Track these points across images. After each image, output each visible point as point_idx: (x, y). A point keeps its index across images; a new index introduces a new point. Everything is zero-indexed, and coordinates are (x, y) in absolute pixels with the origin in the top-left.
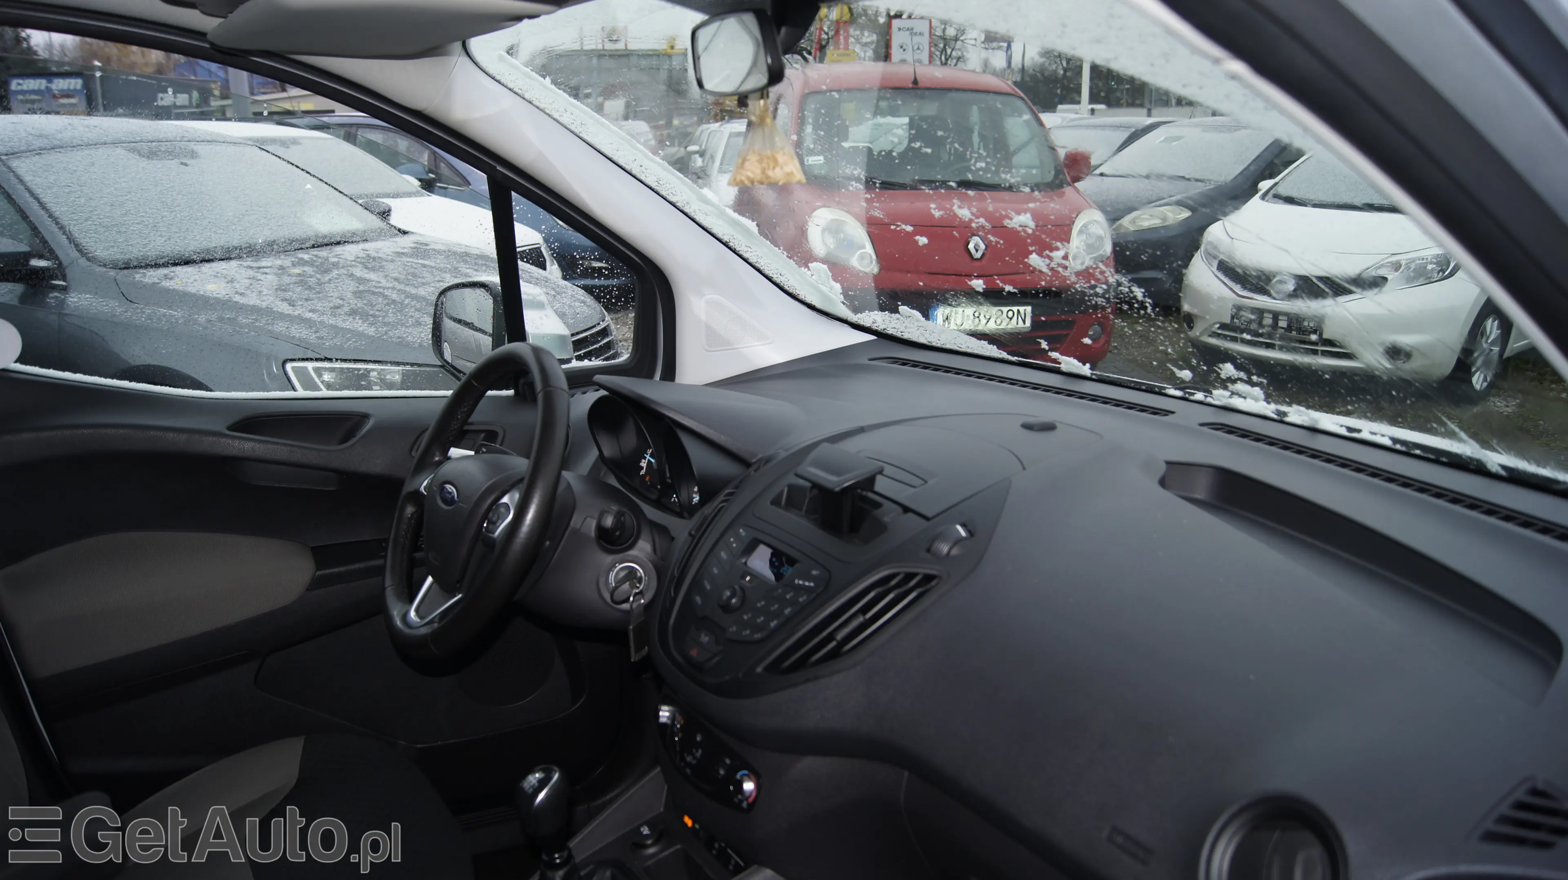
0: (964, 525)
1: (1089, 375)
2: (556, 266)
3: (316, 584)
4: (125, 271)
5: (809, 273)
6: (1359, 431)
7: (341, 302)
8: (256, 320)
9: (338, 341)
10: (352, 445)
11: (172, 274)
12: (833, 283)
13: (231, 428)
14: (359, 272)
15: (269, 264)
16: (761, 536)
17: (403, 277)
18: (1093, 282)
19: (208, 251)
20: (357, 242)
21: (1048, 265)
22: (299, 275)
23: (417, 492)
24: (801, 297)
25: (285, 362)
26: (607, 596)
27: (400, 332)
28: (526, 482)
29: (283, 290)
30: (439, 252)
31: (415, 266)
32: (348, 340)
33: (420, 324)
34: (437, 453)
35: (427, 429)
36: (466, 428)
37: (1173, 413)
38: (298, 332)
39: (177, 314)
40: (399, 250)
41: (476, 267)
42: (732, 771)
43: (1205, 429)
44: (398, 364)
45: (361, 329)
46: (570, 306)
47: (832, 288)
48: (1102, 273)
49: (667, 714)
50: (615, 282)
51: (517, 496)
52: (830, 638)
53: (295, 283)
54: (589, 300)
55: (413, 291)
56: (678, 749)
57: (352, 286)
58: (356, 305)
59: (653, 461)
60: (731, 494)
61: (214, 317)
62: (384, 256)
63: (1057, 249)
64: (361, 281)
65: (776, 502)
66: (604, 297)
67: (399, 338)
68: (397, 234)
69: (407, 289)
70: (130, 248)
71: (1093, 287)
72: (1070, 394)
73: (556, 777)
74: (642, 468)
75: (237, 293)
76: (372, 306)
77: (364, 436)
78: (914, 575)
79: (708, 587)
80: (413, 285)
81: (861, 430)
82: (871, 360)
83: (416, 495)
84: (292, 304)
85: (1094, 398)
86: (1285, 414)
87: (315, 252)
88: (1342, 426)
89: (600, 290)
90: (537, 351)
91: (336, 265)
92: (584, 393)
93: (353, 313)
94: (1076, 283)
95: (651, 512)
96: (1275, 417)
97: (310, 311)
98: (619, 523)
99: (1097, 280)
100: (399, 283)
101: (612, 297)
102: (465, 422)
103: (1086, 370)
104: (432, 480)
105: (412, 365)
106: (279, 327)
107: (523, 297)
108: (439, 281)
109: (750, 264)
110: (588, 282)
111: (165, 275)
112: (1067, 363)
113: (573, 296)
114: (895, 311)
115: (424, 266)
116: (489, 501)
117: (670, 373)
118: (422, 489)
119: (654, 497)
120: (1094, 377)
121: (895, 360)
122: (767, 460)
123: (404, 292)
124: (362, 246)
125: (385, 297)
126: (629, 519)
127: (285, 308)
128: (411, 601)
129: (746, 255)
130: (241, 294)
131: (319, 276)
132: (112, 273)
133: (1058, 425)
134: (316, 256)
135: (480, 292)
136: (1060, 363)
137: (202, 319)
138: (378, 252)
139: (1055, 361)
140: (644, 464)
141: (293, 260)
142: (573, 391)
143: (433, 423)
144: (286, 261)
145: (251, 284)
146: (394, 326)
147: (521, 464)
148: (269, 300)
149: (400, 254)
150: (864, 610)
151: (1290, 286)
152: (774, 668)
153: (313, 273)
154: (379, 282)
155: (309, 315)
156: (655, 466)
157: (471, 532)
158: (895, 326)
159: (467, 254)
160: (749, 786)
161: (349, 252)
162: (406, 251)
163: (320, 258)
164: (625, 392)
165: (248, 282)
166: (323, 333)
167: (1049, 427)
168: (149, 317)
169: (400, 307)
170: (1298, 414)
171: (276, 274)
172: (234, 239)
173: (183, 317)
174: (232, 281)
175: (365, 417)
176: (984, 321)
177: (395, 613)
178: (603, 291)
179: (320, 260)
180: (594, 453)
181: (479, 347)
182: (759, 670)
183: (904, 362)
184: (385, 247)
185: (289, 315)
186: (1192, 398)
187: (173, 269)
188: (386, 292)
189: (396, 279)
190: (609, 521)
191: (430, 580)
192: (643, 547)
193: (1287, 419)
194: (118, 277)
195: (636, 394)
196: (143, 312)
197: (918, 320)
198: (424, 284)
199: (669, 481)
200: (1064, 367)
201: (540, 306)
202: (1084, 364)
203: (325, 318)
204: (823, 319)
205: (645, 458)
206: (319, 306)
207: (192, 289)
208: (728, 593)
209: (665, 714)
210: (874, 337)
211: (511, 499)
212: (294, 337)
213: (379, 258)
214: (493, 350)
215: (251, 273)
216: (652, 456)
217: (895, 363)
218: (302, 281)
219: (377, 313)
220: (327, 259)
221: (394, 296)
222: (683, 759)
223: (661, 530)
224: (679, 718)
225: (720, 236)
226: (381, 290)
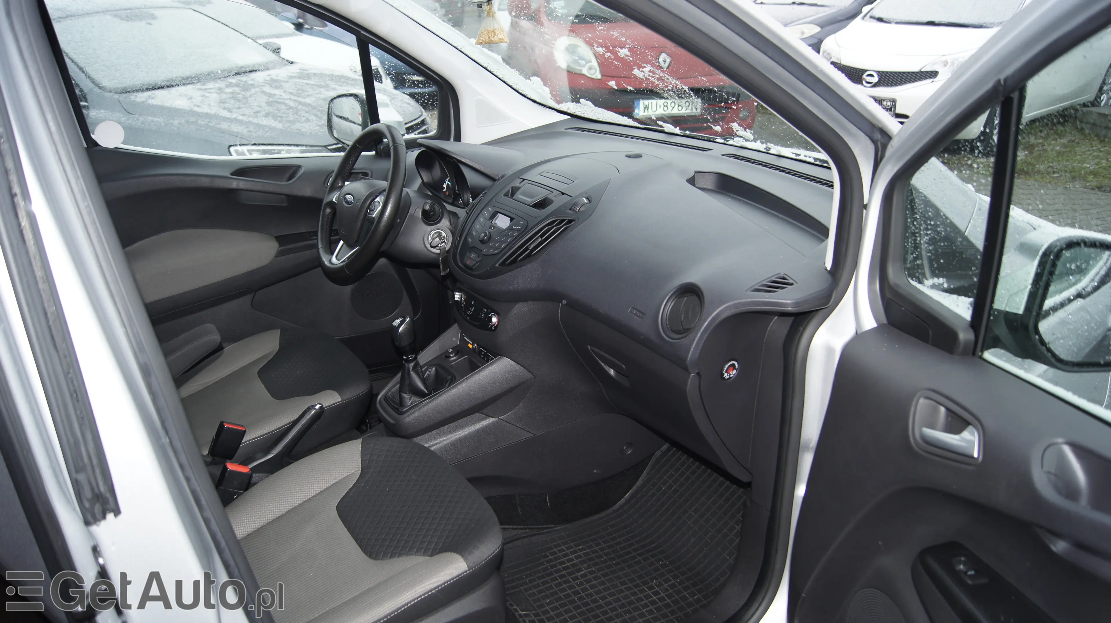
0: (587, 198)
1: (679, 133)
2: (389, 80)
3: (280, 254)
4: (124, 95)
5: (531, 83)
6: (799, 155)
7: (259, 109)
8: (209, 122)
9: (260, 133)
10: (294, 182)
11: (154, 95)
12: (545, 87)
13: (232, 174)
14: (267, 89)
15: (212, 87)
16: (498, 210)
17: (295, 92)
18: (666, 84)
19: (173, 80)
20: (262, 70)
21: (644, 75)
22: (232, 93)
23: (332, 202)
24: (529, 96)
25: (230, 146)
26: (428, 246)
27: (298, 126)
28: (387, 191)
29: (223, 103)
30: (315, 74)
31: (301, 84)
32: (267, 132)
33: (309, 121)
34: (340, 182)
35: (333, 172)
36: (353, 171)
37: (711, 150)
38: (235, 128)
39: (161, 120)
40: (292, 75)
41: (340, 84)
42: (487, 314)
43: (725, 157)
44: (297, 145)
45: (273, 125)
46: (401, 107)
47: (544, 91)
48: (668, 79)
49: (458, 296)
50: (426, 90)
51: (383, 198)
52: (527, 249)
53: (230, 98)
54: (412, 102)
55: (303, 100)
56: (464, 309)
57: (264, 99)
58: (269, 110)
59: (449, 183)
60: (485, 193)
61: (183, 121)
62: (282, 79)
63: (645, 67)
64: (270, 95)
65: (506, 195)
66: (421, 99)
67: (297, 129)
68: (286, 65)
69: (299, 99)
70: (124, 79)
71: (667, 86)
72: (671, 144)
73: (408, 319)
74: (444, 188)
75: (195, 105)
76: (279, 110)
77: (300, 177)
78: (564, 220)
79: (475, 234)
80: (302, 97)
81: (549, 161)
82: (566, 129)
83: (331, 204)
84: (230, 111)
85: (682, 146)
86: (769, 149)
87: (238, 77)
88: (793, 153)
89: (419, 96)
90: (389, 127)
91: (253, 85)
92: (412, 151)
93: (267, 115)
94: (659, 85)
95: (449, 207)
96: (765, 151)
97: (241, 115)
98: (432, 209)
99: (667, 83)
100: (294, 95)
101: (425, 99)
102: (352, 168)
103: (677, 131)
104: (340, 194)
105: (306, 146)
106: (224, 126)
107: (378, 101)
108: (318, 94)
109: (499, 79)
110: (412, 90)
111: (149, 96)
112: (667, 127)
113: (402, 100)
114: (578, 102)
115: (308, 84)
116: (368, 202)
117: (458, 138)
118: (334, 200)
119: (450, 201)
120: (682, 134)
121: (579, 129)
122: (503, 177)
123: (297, 101)
124: (267, 72)
125: (286, 105)
126: (437, 208)
127: (225, 114)
128: (332, 254)
129: (497, 74)
130: (198, 106)
131: (244, 93)
132: (116, 96)
133: (643, 155)
134: (238, 80)
135: (352, 99)
136: (664, 127)
137: (176, 122)
138: (277, 76)
139: (661, 126)
140: (445, 186)
141: (226, 83)
142: (408, 150)
143: (336, 168)
144: (220, 84)
145: (203, 100)
146: (292, 122)
147: (384, 184)
148: (214, 110)
149: (291, 77)
150: (541, 236)
151: (875, 79)
152: (503, 264)
153: (239, 91)
154: (281, 96)
155: (241, 118)
156: (450, 185)
157: (361, 217)
158: (579, 110)
159: (333, 75)
160: (495, 320)
161: (259, 77)
162: (295, 75)
163: (242, 81)
164: (433, 146)
165: (200, 99)
166: (252, 128)
167: (639, 156)
168: (143, 123)
169: (296, 111)
170: (775, 149)
171: (217, 93)
172: (186, 71)
173: (164, 122)
174: (191, 98)
175: (299, 167)
176: (670, 108)
177: (324, 260)
178: (420, 96)
179: (243, 83)
180: (419, 181)
181: (352, 132)
182: (497, 265)
183: (584, 130)
184: (281, 73)
185: (228, 118)
186: (728, 143)
187: (153, 92)
188: (286, 102)
189: (291, 93)
190: (427, 207)
191: (341, 242)
192: (445, 223)
193: (770, 152)
194: (121, 99)
195: (439, 147)
196: (138, 120)
197: (590, 107)
198: (308, 96)
199: (458, 192)
200: (666, 130)
201: (386, 105)
202: (676, 128)
203: (251, 119)
204: (542, 107)
205: (445, 183)
206: (247, 111)
207: (167, 104)
208: (483, 235)
209: (457, 296)
210: (569, 117)
211: (381, 199)
212: (234, 132)
213: (278, 80)
214: (362, 130)
215: (201, 93)
216: (449, 181)
217: (579, 130)
218: (234, 97)
219: (283, 115)
220: (246, 82)
221: (292, 104)
222: (466, 313)
223: (455, 215)
224: (463, 296)
225: (482, 64)
226: (283, 101)
